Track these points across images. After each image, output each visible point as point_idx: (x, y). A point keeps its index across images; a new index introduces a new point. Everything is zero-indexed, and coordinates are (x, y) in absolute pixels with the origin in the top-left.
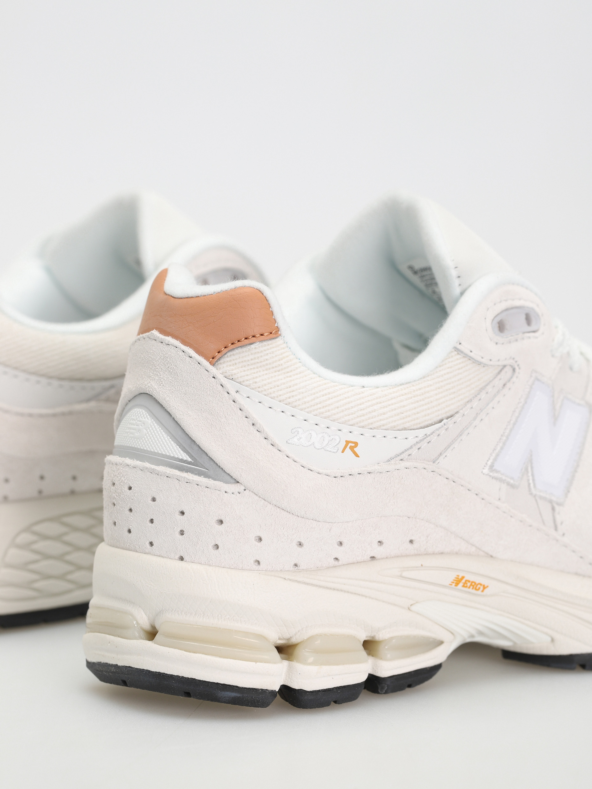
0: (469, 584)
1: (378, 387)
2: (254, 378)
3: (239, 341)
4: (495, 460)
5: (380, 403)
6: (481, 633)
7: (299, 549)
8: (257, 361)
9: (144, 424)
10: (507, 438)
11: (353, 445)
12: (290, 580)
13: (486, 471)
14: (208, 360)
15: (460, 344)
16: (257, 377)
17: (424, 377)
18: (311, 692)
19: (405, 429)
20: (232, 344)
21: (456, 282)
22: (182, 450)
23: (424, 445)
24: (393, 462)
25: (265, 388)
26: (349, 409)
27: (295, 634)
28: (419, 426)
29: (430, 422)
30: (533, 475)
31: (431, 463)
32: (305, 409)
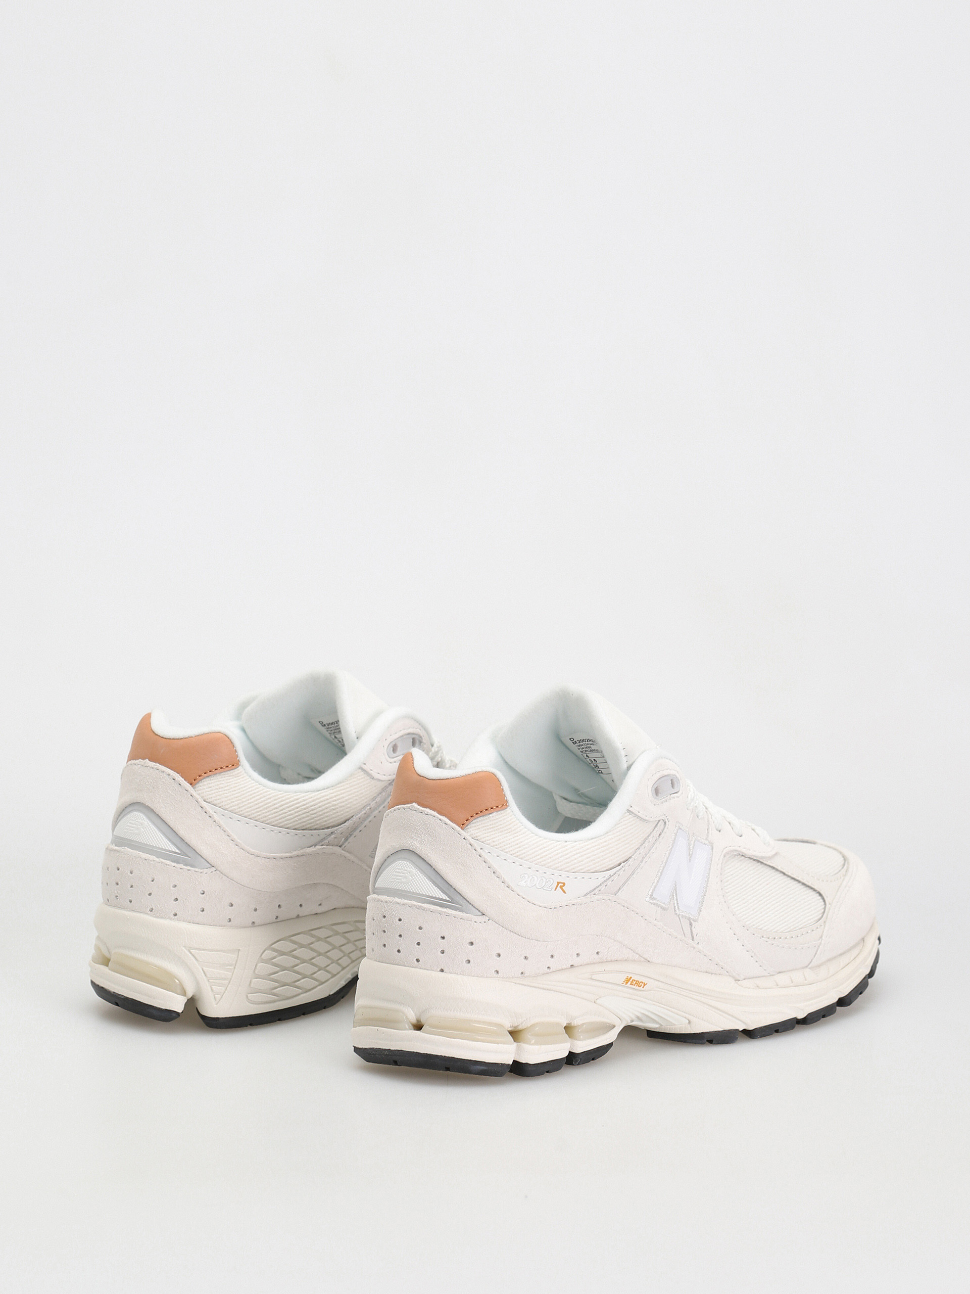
0: (634, 982)
1: (576, 842)
2: (492, 839)
3: (481, 812)
4: (654, 890)
5: (579, 853)
6: (639, 1019)
7: (525, 961)
8: (494, 826)
9: (410, 873)
10: (661, 873)
11: (562, 885)
12: (519, 984)
13: (647, 899)
14: (460, 827)
15: (631, 807)
16: (494, 838)
17: (607, 833)
18: (533, 1064)
19: (596, 872)
20: (477, 814)
21: (625, 759)
22: (442, 892)
23: (609, 883)
24: (589, 896)
25: (501, 845)
26: (558, 858)
27: (522, 1023)
28: (605, 869)
29: (612, 866)
30: (677, 900)
31: (614, 895)
32: (528, 860)
